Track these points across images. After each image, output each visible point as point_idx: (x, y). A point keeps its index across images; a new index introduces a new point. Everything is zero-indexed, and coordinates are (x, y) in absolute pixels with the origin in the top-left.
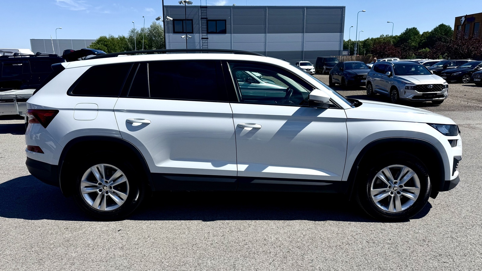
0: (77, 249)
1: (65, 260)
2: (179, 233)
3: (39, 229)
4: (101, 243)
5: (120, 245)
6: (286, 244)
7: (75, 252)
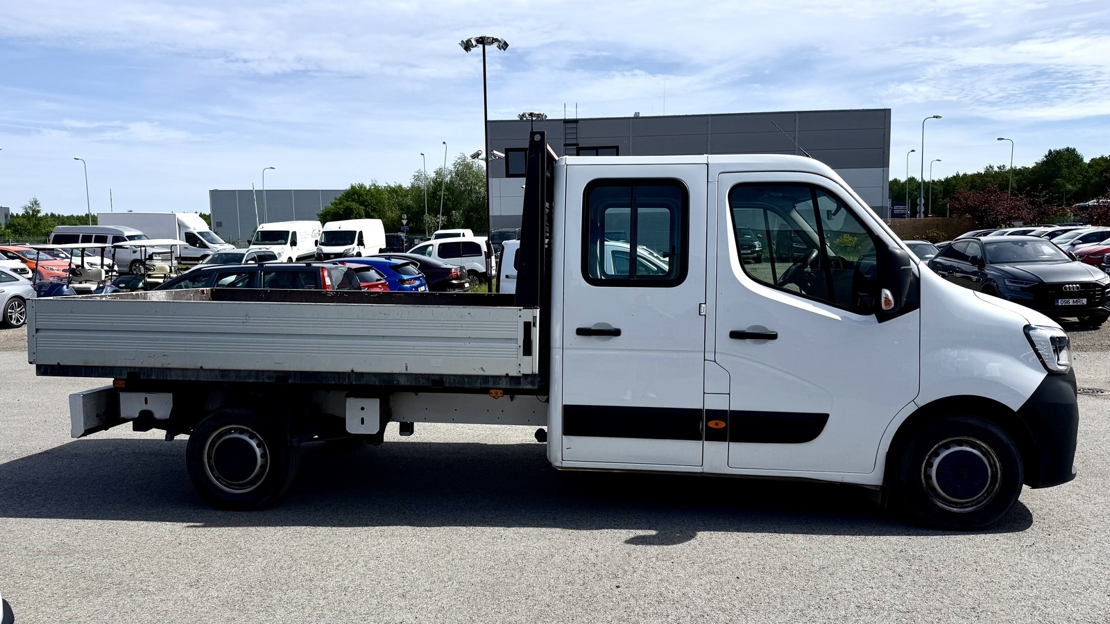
0: (327, 594)
1: (308, 610)
2: (503, 576)
3: (260, 560)
4: (367, 586)
5: (400, 591)
7: (324, 599)
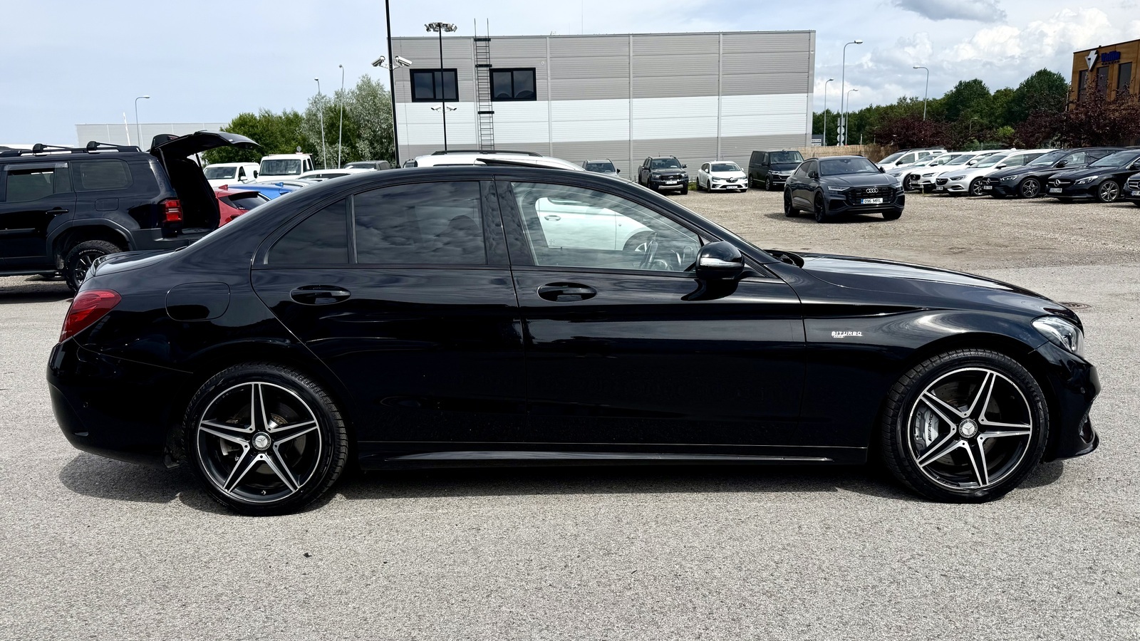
6: (734, 585)
